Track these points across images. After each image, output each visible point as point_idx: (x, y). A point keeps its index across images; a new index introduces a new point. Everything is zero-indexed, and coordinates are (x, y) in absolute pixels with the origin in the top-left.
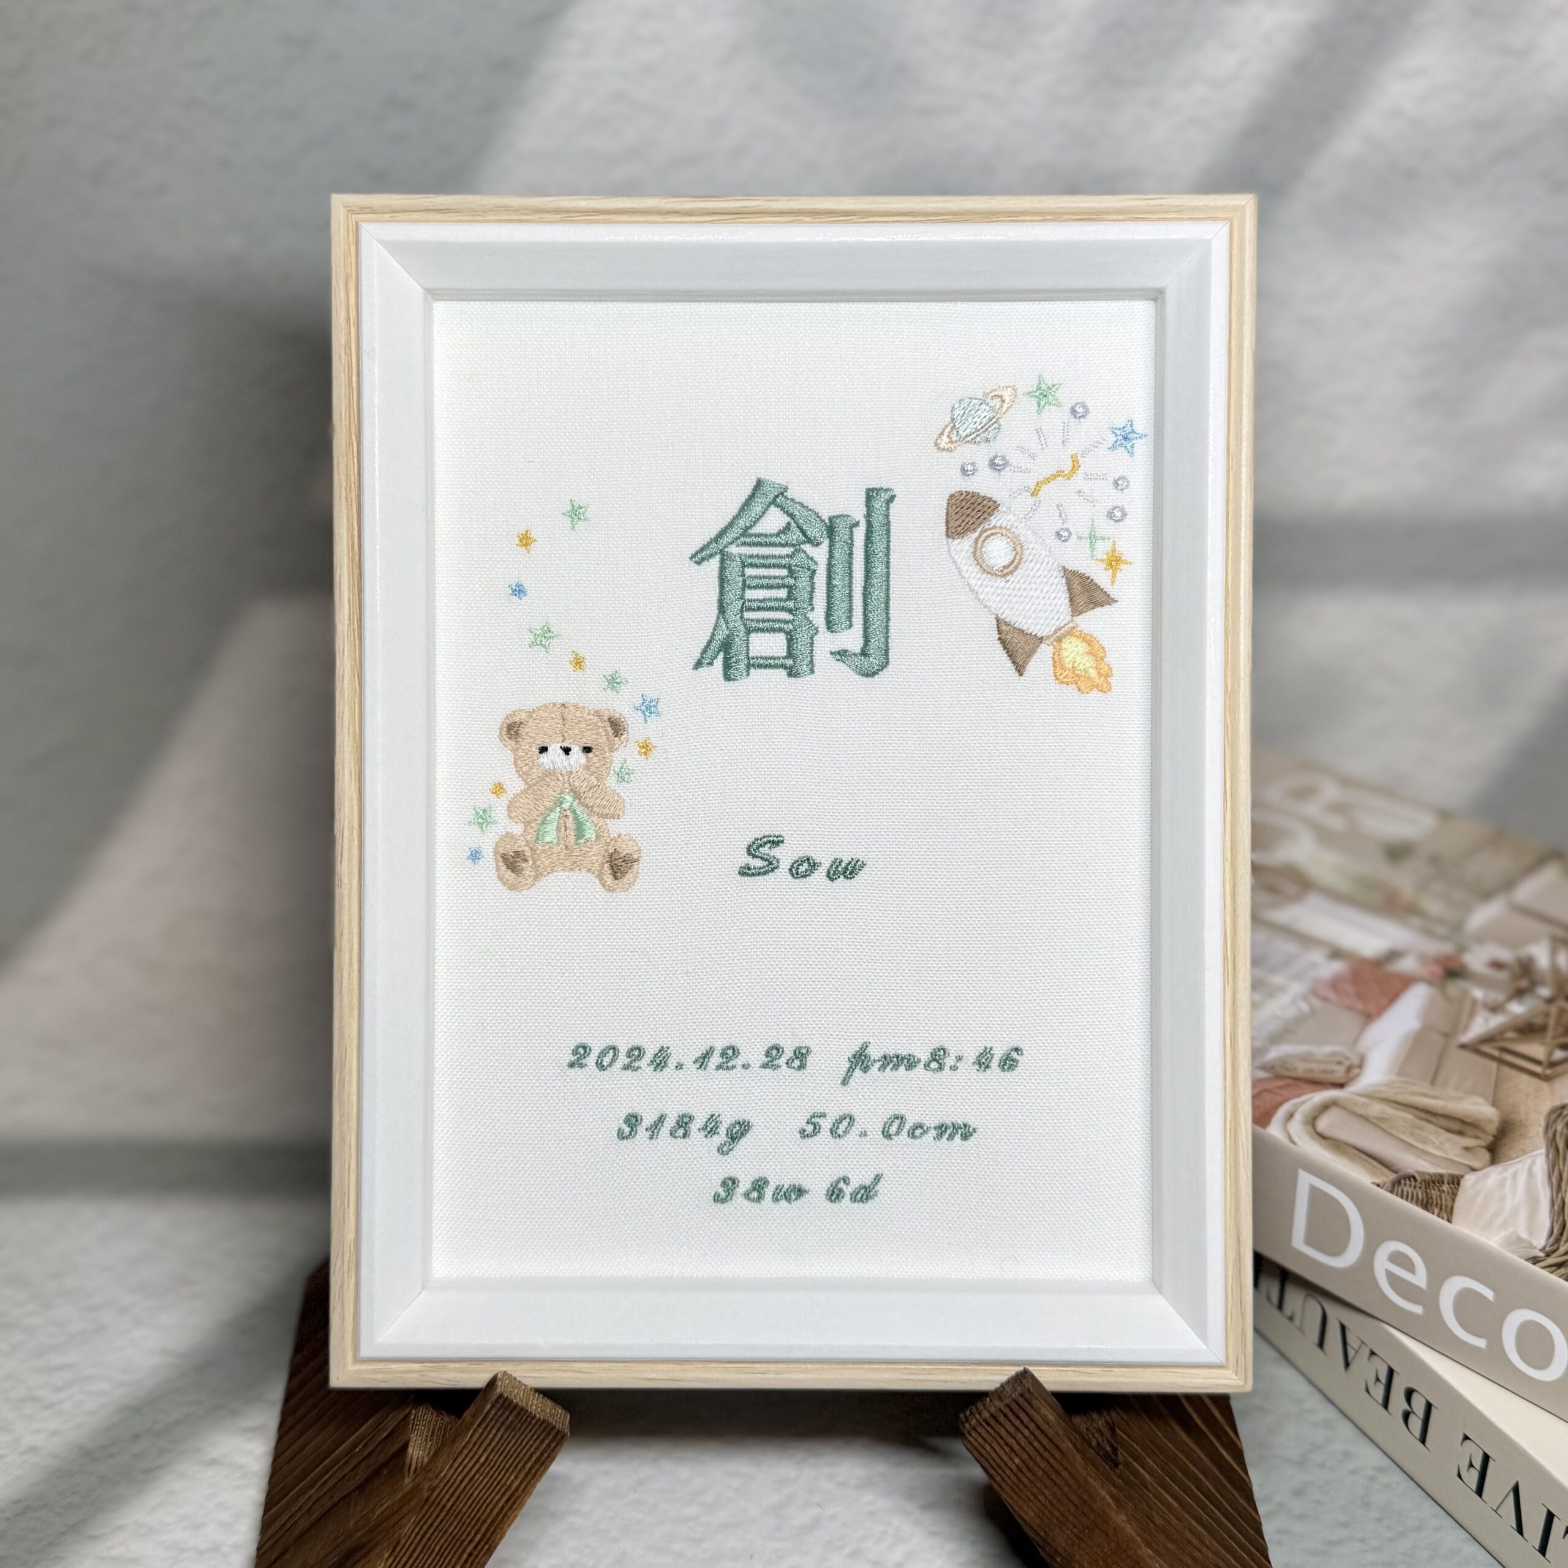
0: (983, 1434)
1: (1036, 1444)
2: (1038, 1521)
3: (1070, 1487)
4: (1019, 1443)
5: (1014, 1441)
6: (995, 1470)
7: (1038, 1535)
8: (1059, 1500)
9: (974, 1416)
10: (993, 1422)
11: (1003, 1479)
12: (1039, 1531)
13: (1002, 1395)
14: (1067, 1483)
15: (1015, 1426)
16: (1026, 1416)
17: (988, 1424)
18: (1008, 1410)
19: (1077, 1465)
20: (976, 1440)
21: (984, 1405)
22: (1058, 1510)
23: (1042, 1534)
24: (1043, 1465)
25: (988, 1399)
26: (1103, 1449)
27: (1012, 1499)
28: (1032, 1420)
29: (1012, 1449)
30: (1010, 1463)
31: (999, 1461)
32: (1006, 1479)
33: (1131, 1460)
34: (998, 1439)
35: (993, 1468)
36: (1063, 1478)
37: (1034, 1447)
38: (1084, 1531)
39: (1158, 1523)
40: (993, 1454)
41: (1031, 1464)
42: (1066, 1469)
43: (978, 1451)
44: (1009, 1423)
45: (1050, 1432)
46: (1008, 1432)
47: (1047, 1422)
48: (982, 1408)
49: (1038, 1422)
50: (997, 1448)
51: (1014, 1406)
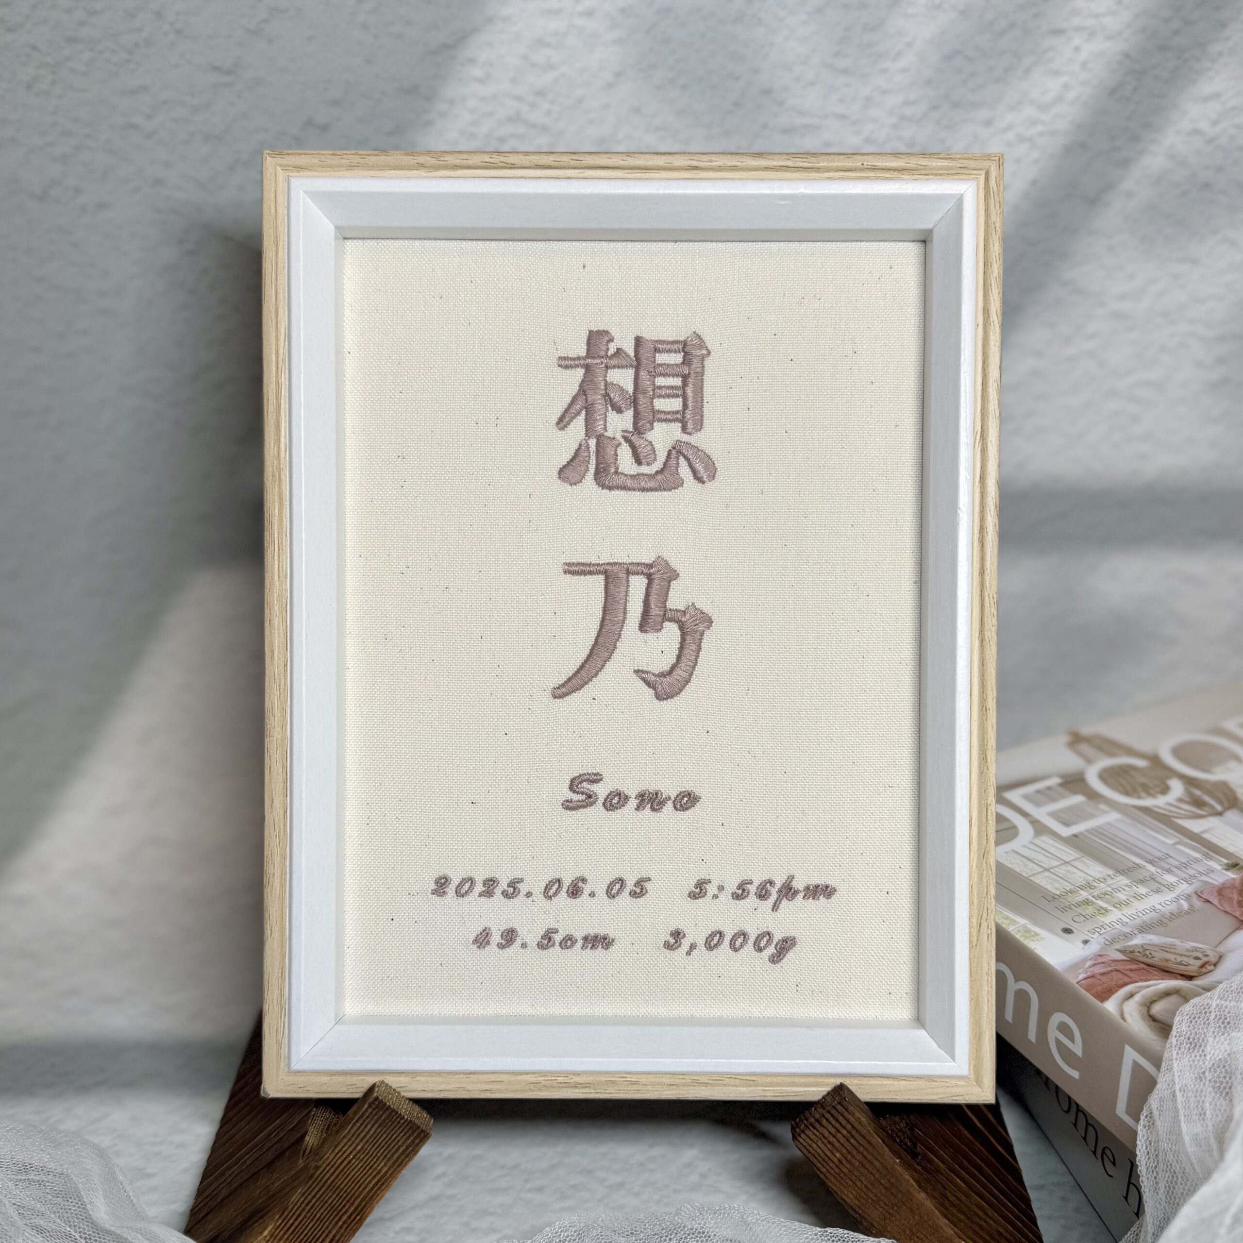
0: (810, 1136)
1: (852, 1141)
2: (857, 1203)
3: (881, 1173)
4: (838, 1141)
5: (835, 1140)
6: (821, 1164)
7: (857, 1213)
8: (872, 1184)
9: (803, 1122)
10: (817, 1125)
11: (827, 1170)
12: (857, 1209)
13: (824, 1105)
14: (878, 1170)
15: (834, 1127)
16: (844, 1119)
17: (814, 1128)
18: (830, 1116)
19: (885, 1156)
20: (805, 1140)
21: (810, 1114)
22: (872, 1192)
23: (860, 1212)
24: (859, 1157)
25: (813, 1108)
26: (906, 1144)
27: (836, 1185)
28: (848, 1121)
29: (833, 1146)
30: (832, 1157)
31: (824, 1156)
32: (830, 1170)
33: (928, 1152)
34: (823, 1139)
35: (819, 1162)
36: (875, 1167)
37: (851, 1143)
38: (893, 1208)
39: (951, 1199)
40: (819, 1151)
41: (849, 1157)
42: (877, 1160)
43: (806, 1148)
44: (830, 1126)
45: (864, 1131)
46: (830, 1133)
47: (860, 1123)
48: (809, 1115)
49: (853, 1123)
50: (822, 1146)
51: (834, 1112)
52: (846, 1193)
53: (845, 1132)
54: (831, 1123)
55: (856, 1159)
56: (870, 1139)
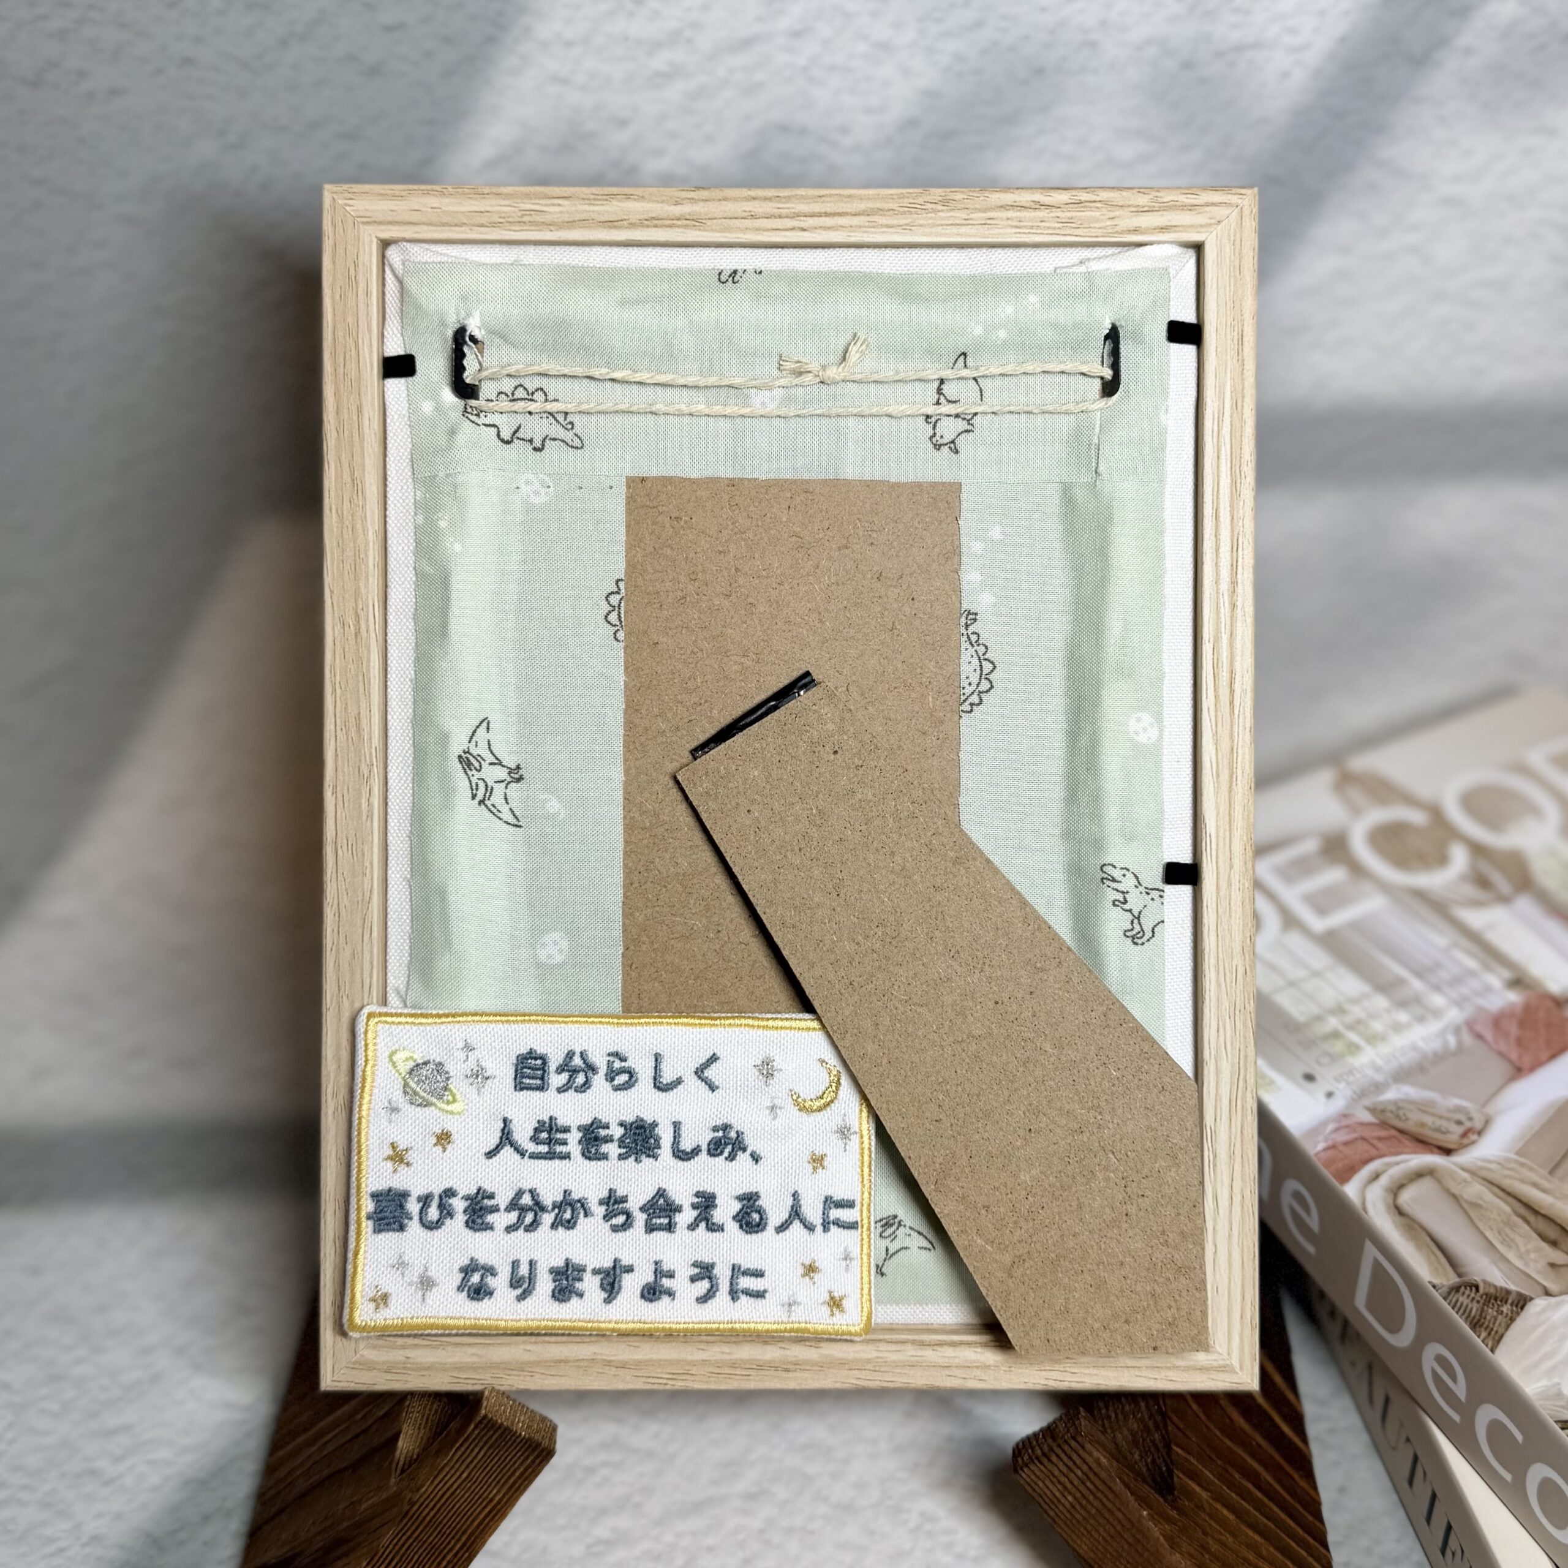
0: (1035, 1471)
1: (1088, 1484)
2: (1092, 1555)
3: (1123, 1526)
4: (1072, 1483)
5: (1066, 1480)
6: (1048, 1505)
8: (1112, 1537)
9: (1027, 1451)
10: (1045, 1461)
11: (1056, 1514)
13: (1055, 1434)
14: (1120, 1522)
15: (1066, 1465)
16: (1079, 1458)
17: (1041, 1462)
19: (1130, 1505)
22: (1112, 1547)
24: (1097, 1503)
29: (1065, 1487)
31: (1052, 1498)
32: (1059, 1514)
34: (1051, 1477)
35: (1046, 1503)
36: (1116, 1517)
37: (1087, 1487)
40: (1048, 1493)
41: (1084, 1503)
42: (1119, 1510)
44: (1061, 1463)
45: (1103, 1475)
46: (1060, 1470)
47: (1099, 1463)
48: (1035, 1444)
49: (1090, 1464)
50: (1051, 1486)
51: (1066, 1447)
52: (1079, 1542)
53: (1079, 1473)
54: (1061, 1460)
55: (1092, 1505)
56: (1112, 1485)
